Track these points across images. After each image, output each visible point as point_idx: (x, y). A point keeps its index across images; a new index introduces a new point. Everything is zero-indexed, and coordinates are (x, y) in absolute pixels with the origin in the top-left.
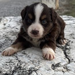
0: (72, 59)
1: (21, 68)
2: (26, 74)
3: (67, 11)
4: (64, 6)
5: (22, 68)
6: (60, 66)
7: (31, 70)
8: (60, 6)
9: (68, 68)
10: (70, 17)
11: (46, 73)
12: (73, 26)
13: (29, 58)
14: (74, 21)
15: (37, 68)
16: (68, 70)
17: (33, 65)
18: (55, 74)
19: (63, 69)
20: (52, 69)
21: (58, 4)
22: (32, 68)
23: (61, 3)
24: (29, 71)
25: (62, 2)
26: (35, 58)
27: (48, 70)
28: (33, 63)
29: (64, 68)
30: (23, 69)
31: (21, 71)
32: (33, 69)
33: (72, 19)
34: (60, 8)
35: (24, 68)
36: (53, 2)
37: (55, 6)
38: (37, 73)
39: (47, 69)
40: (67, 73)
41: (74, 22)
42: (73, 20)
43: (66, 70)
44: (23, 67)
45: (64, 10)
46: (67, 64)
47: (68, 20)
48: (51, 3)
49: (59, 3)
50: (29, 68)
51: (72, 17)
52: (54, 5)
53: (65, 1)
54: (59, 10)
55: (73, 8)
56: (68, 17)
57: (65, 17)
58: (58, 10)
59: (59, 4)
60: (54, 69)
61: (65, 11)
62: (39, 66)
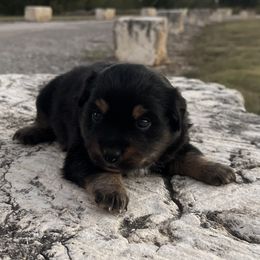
0: (190, 205)
1: (17, 229)
2: (31, 251)
3: (190, 68)
4: (182, 54)
5: (20, 231)
6: (148, 224)
7: (48, 238)
8: (169, 55)
9: (176, 233)
10: (193, 80)
11: (99, 249)
12: (199, 108)
13: (50, 199)
14: (204, 94)
15: (71, 230)
16: (173, 238)
17: (61, 222)
18: (128, 251)
19: (159, 235)
20: (121, 236)
21: (163, 48)
22: (53, 231)
23: (173, 47)
24: (43, 240)
25: (175, 44)
26: (70, 199)
27: (107, 240)
28: (60, 214)
29: (161, 231)
30: (24, 235)
31: (15, 240)
32: (56, 234)
33: (198, 86)
34: (169, 61)
35: (28, 229)
36: (150, 41)
37: (156, 53)
38: (70, 246)
39: (103, 233)
40: (168, 248)
41: (203, 97)
42: (203, 89)
43: (166, 238)
44: (23, 226)
45: (180, 66)
46: (173, 219)
47: (188, 89)
48: (143, 46)
49: (168, 46)
50: (43, 230)
51: (198, 81)
52: (153, 51)
53: (186, 43)
54: (167, 65)
55: (206, 60)
56: (189, 83)
57: (179, 82)
58: (164, 67)
59: (168, 51)
60: (126, 236)
61: (183, 68)
62: (78, 226)
